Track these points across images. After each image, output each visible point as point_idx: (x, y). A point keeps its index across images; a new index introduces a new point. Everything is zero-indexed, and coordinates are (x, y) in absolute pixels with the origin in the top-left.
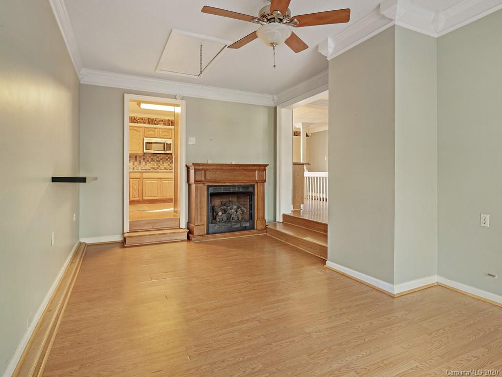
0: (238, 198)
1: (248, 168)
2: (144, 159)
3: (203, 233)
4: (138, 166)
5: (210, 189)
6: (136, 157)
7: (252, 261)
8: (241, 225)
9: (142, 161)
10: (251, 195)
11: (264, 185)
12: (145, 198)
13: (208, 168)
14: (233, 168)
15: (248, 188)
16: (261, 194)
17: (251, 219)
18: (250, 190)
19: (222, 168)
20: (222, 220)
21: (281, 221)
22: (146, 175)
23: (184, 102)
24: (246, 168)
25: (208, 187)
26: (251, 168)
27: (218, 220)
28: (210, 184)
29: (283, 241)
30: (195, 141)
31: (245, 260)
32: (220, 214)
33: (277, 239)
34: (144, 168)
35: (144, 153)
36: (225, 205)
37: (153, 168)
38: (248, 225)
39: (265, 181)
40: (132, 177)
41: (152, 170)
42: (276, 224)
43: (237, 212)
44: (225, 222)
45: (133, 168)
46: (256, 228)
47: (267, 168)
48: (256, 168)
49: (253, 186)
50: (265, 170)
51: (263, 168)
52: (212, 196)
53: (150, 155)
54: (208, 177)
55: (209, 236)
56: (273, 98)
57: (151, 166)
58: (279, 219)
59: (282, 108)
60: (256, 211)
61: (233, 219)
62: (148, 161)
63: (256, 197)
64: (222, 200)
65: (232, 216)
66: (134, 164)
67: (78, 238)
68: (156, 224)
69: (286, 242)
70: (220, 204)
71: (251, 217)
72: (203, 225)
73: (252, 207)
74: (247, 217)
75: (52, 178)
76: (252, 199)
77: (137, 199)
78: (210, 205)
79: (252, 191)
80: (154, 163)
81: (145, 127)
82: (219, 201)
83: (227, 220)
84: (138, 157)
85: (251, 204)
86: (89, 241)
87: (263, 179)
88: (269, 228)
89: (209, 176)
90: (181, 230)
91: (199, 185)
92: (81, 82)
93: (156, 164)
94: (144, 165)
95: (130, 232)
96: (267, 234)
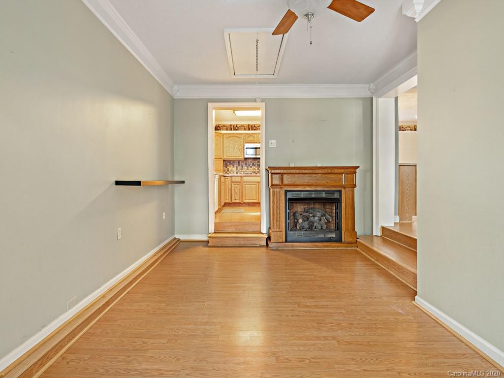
0: (324, 205)
1: (333, 171)
2: (246, 164)
3: (281, 241)
4: (240, 171)
5: (288, 193)
6: (239, 163)
7: (320, 279)
8: (325, 235)
9: (244, 165)
10: (337, 201)
11: (353, 191)
12: (245, 201)
13: (285, 171)
14: (313, 171)
15: (334, 193)
16: (350, 201)
17: (338, 230)
18: (336, 196)
19: (301, 171)
20: (303, 228)
21: (379, 234)
22: (245, 179)
23: (264, 104)
24: (329, 171)
25: (286, 192)
26: (336, 171)
27: (298, 228)
28: (289, 189)
29: (373, 260)
30: (275, 144)
31: (313, 276)
32: (300, 221)
33: (367, 256)
34: (246, 172)
35: (246, 158)
36: (307, 212)
37: (254, 172)
38: (334, 236)
39: (355, 186)
40: (233, 181)
41: (253, 174)
42: (372, 237)
43: (320, 220)
44: (307, 230)
45: (237, 173)
46: (343, 240)
47: (358, 170)
48: (343, 171)
49: (340, 191)
50: (355, 173)
51: (352, 170)
52: (292, 201)
53: (251, 160)
54: (285, 182)
55: (288, 244)
56: (369, 87)
57: (253, 171)
58: (377, 232)
59: (378, 98)
60: (343, 220)
61: (315, 228)
62: (249, 165)
63: (343, 205)
64: (305, 207)
65: (315, 224)
66: (237, 169)
67: (173, 234)
68: (241, 227)
69: (376, 262)
70: (303, 210)
71: (338, 228)
72: (281, 232)
73: (338, 216)
74: (333, 227)
75: (116, 181)
76: (339, 208)
77: (238, 201)
78: (288, 211)
79: (338, 197)
80: (255, 167)
81: (246, 134)
82: (302, 207)
83: (309, 228)
84: (240, 162)
85: (337, 212)
86: (182, 237)
87: (352, 183)
88: (359, 242)
89: (287, 180)
90: (261, 235)
91: (275, 189)
92: (175, 98)
93: (256, 169)
94: (246, 169)
95: (215, 233)
96: (358, 249)
